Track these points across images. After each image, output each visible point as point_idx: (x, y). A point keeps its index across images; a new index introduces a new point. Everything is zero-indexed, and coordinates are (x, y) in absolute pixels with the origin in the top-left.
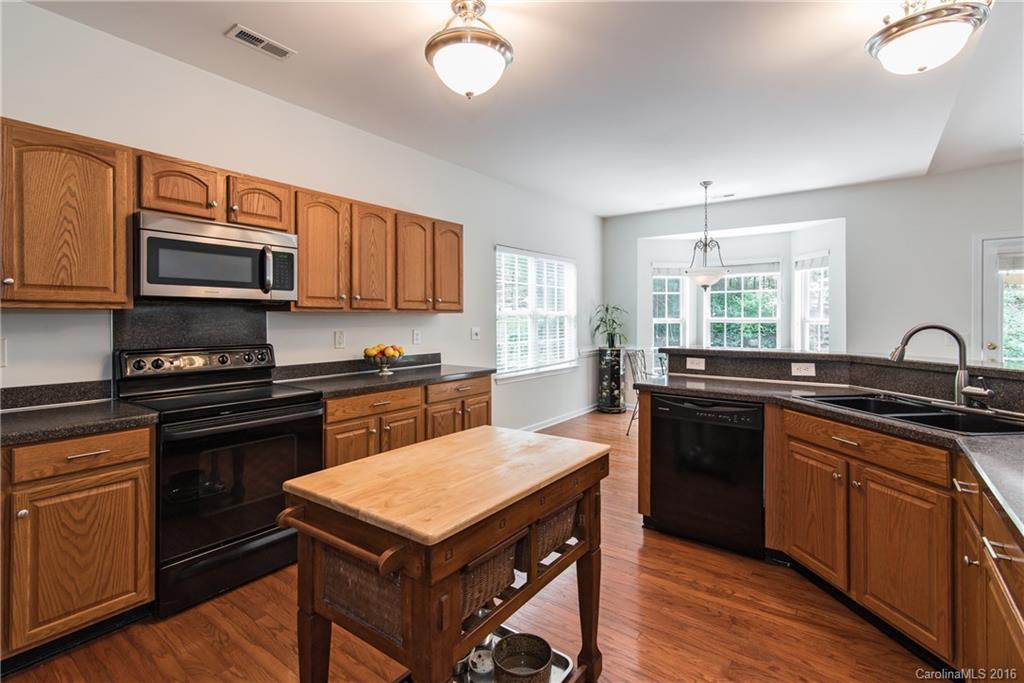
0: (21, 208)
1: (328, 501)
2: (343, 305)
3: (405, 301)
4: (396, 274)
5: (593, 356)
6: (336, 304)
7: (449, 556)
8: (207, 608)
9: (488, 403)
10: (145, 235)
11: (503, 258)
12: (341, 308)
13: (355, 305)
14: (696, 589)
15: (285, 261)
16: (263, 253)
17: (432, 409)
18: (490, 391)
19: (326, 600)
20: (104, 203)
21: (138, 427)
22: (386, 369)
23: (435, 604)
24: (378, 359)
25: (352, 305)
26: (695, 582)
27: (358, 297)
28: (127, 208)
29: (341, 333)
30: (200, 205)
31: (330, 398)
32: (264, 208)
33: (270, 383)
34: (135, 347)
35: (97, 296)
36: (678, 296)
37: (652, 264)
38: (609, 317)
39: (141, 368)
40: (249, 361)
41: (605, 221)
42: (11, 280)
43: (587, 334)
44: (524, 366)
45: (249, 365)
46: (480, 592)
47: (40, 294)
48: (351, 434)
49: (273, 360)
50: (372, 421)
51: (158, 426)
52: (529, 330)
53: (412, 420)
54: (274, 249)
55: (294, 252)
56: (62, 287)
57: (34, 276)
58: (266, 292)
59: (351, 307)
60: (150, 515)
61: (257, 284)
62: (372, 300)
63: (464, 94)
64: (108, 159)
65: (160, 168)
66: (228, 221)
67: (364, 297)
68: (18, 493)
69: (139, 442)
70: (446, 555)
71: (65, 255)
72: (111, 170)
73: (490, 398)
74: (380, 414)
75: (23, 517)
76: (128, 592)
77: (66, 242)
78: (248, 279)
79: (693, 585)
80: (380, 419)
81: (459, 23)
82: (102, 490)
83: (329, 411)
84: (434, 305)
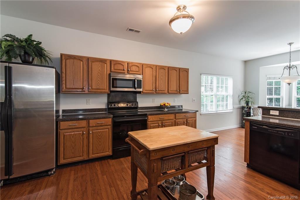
0: (92, 74)
1: (134, 137)
2: (154, 92)
3: (171, 91)
4: (168, 83)
5: (240, 108)
6: (152, 92)
7: (156, 154)
8: (122, 159)
9: (195, 121)
10: (111, 78)
11: (204, 77)
12: (153, 93)
13: (157, 92)
14: (262, 191)
15: (139, 82)
16: (135, 80)
17: (177, 121)
18: (196, 117)
19: (136, 160)
20: (105, 71)
21: (109, 118)
22: (166, 109)
23: (153, 165)
24: (163, 106)
25: (156, 92)
26: (263, 189)
27: (158, 90)
28: (109, 72)
29: (155, 99)
30: (122, 70)
31: (149, 115)
32: (135, 69)
33: (137, 111)
34: (111, 101)
35: (104, 91)
36: (280, 88)
37: (266, 76)
38: (246, 95)
39: (112, 106)
40: (133, 105)
41: (246, 62)
42: (90, 88)
43: (237, 101)
44: (212, 110)
45: (133, 106)
46: (168, 166)
47: (95, 91)
48: (154, 125)
49: (138, 105)
50: (160, 122)
51: (113, 118)
52: (214, 99)
53: (171, 123)
54: (137, 79)
55: (142, 79)
56: (98, 89)
57: (94, 87)
58: (135, 89)
59: (156, 93)
60: (111, 137)
61: (134, 87)
62: (162, 91)
63: (180, 33)
64: (105, 62)
65: (115, 63)
66: (128, 73)
67: (159, 90)
68: (91, 129)
69: (109, 121)
70: (155, 154)
71: (98, 83)
72: (106, 65)
73: (196, 119)
74: (162, 120)
75: (91, 133)
76: (107, 152)
77: (99, 80)
78: (132, 86)
79: (262, 190)
80: (162, 122)
81: (179, 13)
82: (103, 130)
83: (149, 118)
84: (179, 92)
